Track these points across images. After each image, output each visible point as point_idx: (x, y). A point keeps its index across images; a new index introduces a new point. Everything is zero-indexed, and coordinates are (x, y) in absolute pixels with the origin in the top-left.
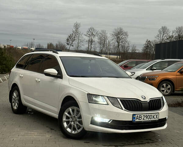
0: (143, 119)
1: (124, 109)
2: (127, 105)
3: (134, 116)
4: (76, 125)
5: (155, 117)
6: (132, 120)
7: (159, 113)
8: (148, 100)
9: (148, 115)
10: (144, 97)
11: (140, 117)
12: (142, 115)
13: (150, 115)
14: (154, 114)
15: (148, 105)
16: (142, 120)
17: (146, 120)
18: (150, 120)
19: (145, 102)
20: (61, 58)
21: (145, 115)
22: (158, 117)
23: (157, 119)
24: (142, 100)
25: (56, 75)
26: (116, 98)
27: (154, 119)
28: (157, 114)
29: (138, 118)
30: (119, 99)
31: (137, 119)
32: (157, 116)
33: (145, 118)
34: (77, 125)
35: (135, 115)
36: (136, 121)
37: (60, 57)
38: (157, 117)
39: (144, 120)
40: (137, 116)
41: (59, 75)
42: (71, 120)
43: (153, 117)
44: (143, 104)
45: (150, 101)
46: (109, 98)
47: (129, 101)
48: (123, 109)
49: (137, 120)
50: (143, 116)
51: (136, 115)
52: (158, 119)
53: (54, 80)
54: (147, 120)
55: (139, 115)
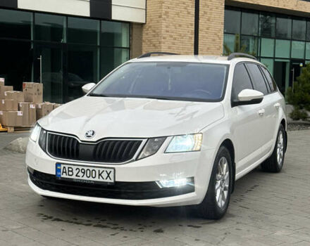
3: (58, 168)
5: (105, 175)
11: (70, 169)
16: (74, 177)
17: (83, 177)
22: (112, 175)
23: (108, 180)
26: (46, 131)
27: (101, 180)
28: (109, 170)
29: (66, 172)
30: (47, 134)
31: (64, 174)
32: (109, 174)
36: (62, 176)
51: (62, 166)
52: (112, 181)
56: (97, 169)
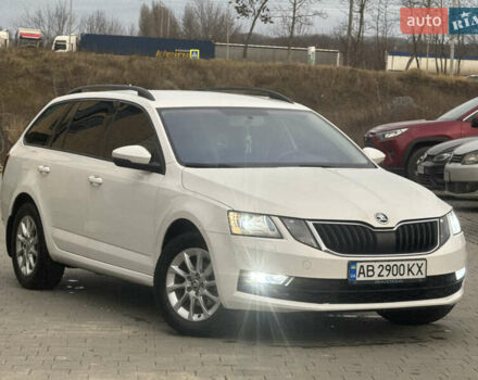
0: (379, 276)
1: (324, 247)
4: (201, 299)
5: (415, 270)
10: (382, 217)
11: (370, 268)
12: (376, 265)
13: (399, 264)
15: (394, 237)
16: (376, 278)
17: (388, 277)
19: (385, 231)
21: (385, 264)
24: (376, 224)
25: (147, 162)
26: (304, 220)
28: (420, 263)
29: (364, 273)
30: (310, 224)
33: (385, 273)
34: (205, 297)
35: (355, 263)
36: (358, 279)
37: (159, 110)
38: (420, 270)
39: (381, 278)
40: (362, 266)
41: (155, 164)
42: (187, 284)
43: (409, 270)
44: (378, 236)
46: (285, 220)
48: (320, 249)
49: (362, 278)
50: (379, 267)
52: (424, 276)
54: (391, 277)
56: (406, 263)
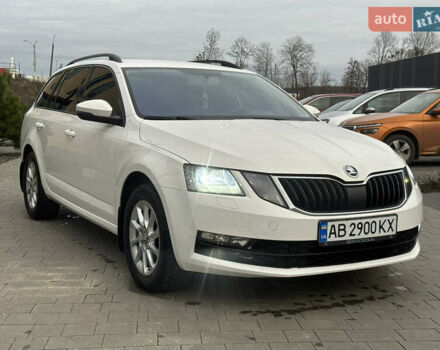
0: (351, 235)
1: (292, 206)
2: (300, 195)
3: (323, 228)
5: (386, 226)
6: (315, 238)
7: (395, 215)
8: (363, 177)
9: (363, 221)
10: (351, 170)
11: (342, 227)
12: (348, 223)
13: (370, 221)
14: (383, 219)
15: (365, 191)
16: (347, 237)
17: (360, 236)
18: (370, 235)
19: (356, 185)
20: (127, 72)
21: (356, 222)
22: (394, 226)
23: (391, 233)
24: (347, 178)
25: (108, 115)
26: (269, 174)
27: (382, 234)
28: (391, 218)
29: (335, 233)
30: (276, 179)
31: (333, 236)
32: (391, 224)
33: (357, 231)
35: (324, 222)
36: (329, 240)
37: (123, 69)
38: (391, 227)
39: (352, 238)
40: (333, 226)
41: (117, 117)
43: (381, 227)
44: (348, 190)
45: (371, 179)
46: (247, 175)
47: (306, 183)
48: (287, 207)
49: (333, 239)
50: (350, 226)
51: (330, 224)
52: (394, 233)
53: (104, 130)
54: (363, 236)
55: (336, 224)
56: (377, 220)
